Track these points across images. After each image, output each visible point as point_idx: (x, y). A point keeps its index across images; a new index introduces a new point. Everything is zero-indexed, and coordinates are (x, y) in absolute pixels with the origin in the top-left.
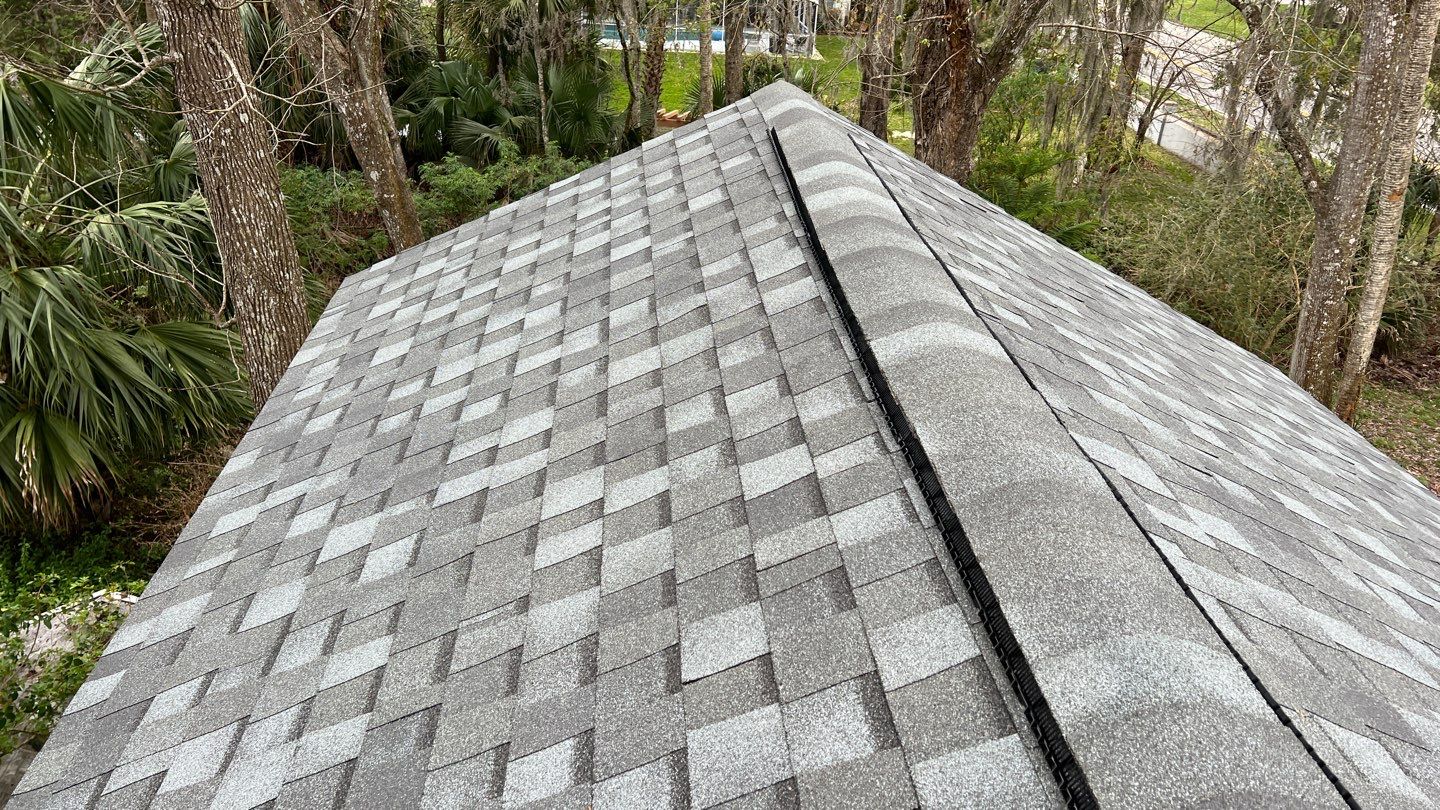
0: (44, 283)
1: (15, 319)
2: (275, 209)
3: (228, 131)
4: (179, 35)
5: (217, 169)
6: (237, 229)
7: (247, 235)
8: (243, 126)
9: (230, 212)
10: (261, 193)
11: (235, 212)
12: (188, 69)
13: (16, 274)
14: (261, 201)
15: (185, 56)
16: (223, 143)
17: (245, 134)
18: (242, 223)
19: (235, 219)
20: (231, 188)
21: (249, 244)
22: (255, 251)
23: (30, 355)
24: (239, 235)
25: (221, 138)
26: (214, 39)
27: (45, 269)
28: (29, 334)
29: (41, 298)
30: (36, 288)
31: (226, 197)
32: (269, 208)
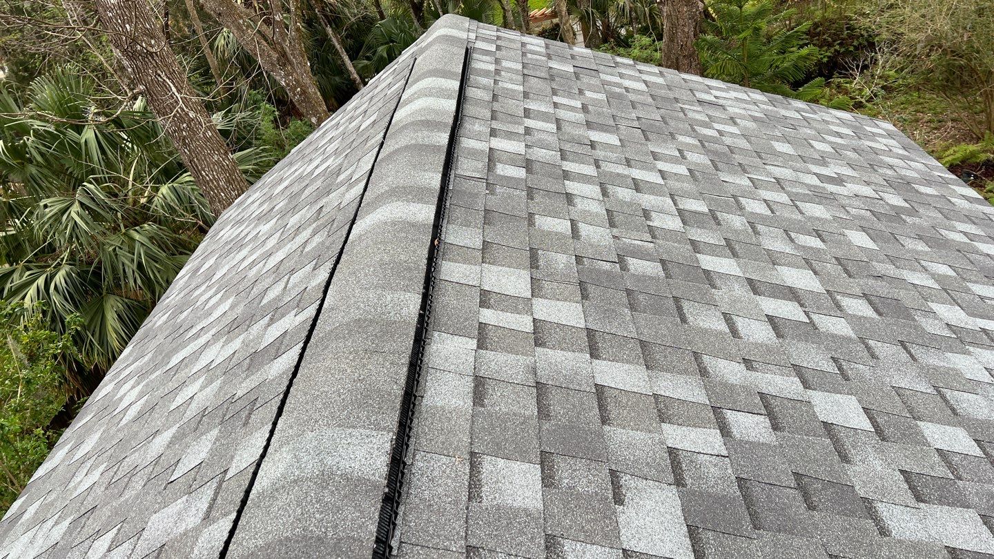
0: (137, 236)
1: (126, 262)
2: (227, 165)
3: (185, 125)
4: (139, 75)
5: (186, 150)
6: (208, 184)
7: (215, 186)
8: (193, 120)
9: (201, 174)
10: (216, 157)
11: (204, 174)
12: (150, 94)
13: (124, 234)
14: (218, 163)
15: (146, 86)
16: (184, 133)
17: (195, 124)
18: (210, 179)
19: (206, 178)
20: (197, 159)
21: (218, 191)
22: (223, 195)
23: (139, 281)
24: (211, 187)
25: (182, 131)
26: (159, 72)
27: (136, 228)
28: (135, 268)
29: (137, 245)
30: (133, 240)
31: (196, 166)
32: (223, 166)
